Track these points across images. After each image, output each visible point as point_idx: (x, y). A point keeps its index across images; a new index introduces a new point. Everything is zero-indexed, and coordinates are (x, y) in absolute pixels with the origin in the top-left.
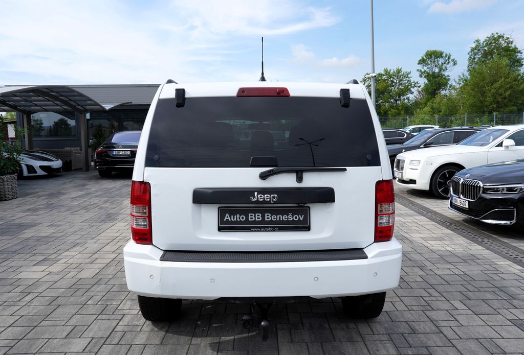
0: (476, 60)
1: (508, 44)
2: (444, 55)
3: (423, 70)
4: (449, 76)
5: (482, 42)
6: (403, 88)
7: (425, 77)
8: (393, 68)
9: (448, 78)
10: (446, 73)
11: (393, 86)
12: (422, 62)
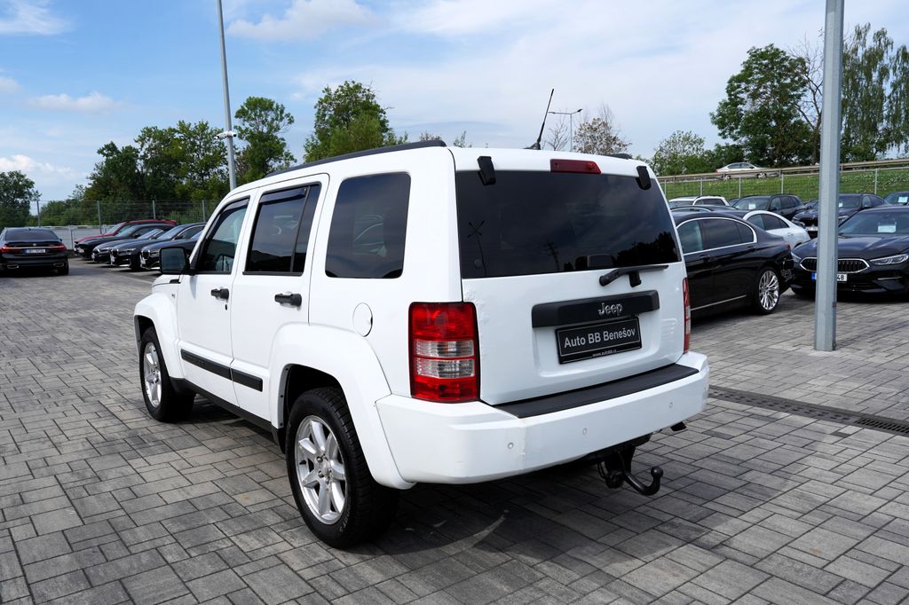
0: (327, 118)
1: (368, 99)
2: (275, 106)
3: (243, 128)
4: (283, 139)
5: (333, 92)
6: (211, 154)
7: (247, 139)
8: (193, 122)
9: (282, 142)
10: (279, 135)
11: (196, 151)
12: (241, 114)
